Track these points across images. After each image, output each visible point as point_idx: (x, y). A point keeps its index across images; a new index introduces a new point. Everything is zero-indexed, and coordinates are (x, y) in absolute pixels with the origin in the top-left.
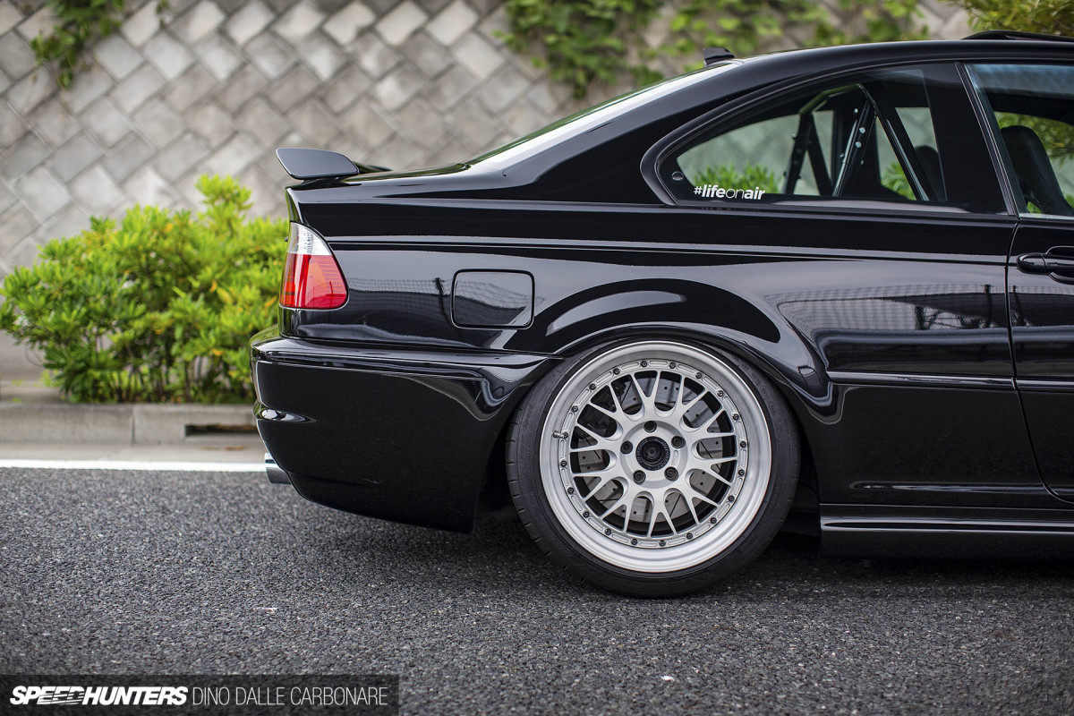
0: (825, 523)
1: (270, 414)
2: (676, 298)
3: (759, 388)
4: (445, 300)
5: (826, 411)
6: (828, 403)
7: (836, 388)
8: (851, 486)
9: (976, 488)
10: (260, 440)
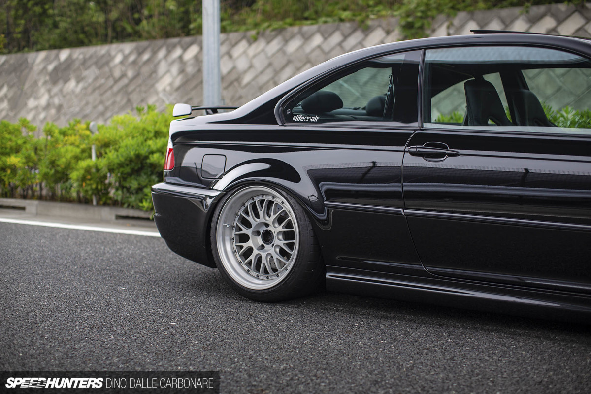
0: (328, 275)
1: (156, 214)
2: (266, 166)
3: (295, 209)
4: (198, 170)
5: (323, 222)
6: (325, 218)
7: (328, 210)
8: (337, 258)
9: (391, 264)
10: (155, 224)
